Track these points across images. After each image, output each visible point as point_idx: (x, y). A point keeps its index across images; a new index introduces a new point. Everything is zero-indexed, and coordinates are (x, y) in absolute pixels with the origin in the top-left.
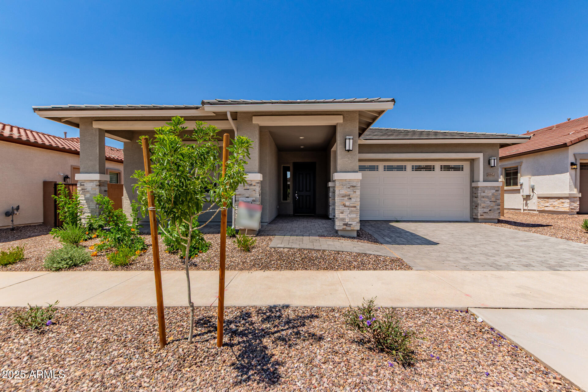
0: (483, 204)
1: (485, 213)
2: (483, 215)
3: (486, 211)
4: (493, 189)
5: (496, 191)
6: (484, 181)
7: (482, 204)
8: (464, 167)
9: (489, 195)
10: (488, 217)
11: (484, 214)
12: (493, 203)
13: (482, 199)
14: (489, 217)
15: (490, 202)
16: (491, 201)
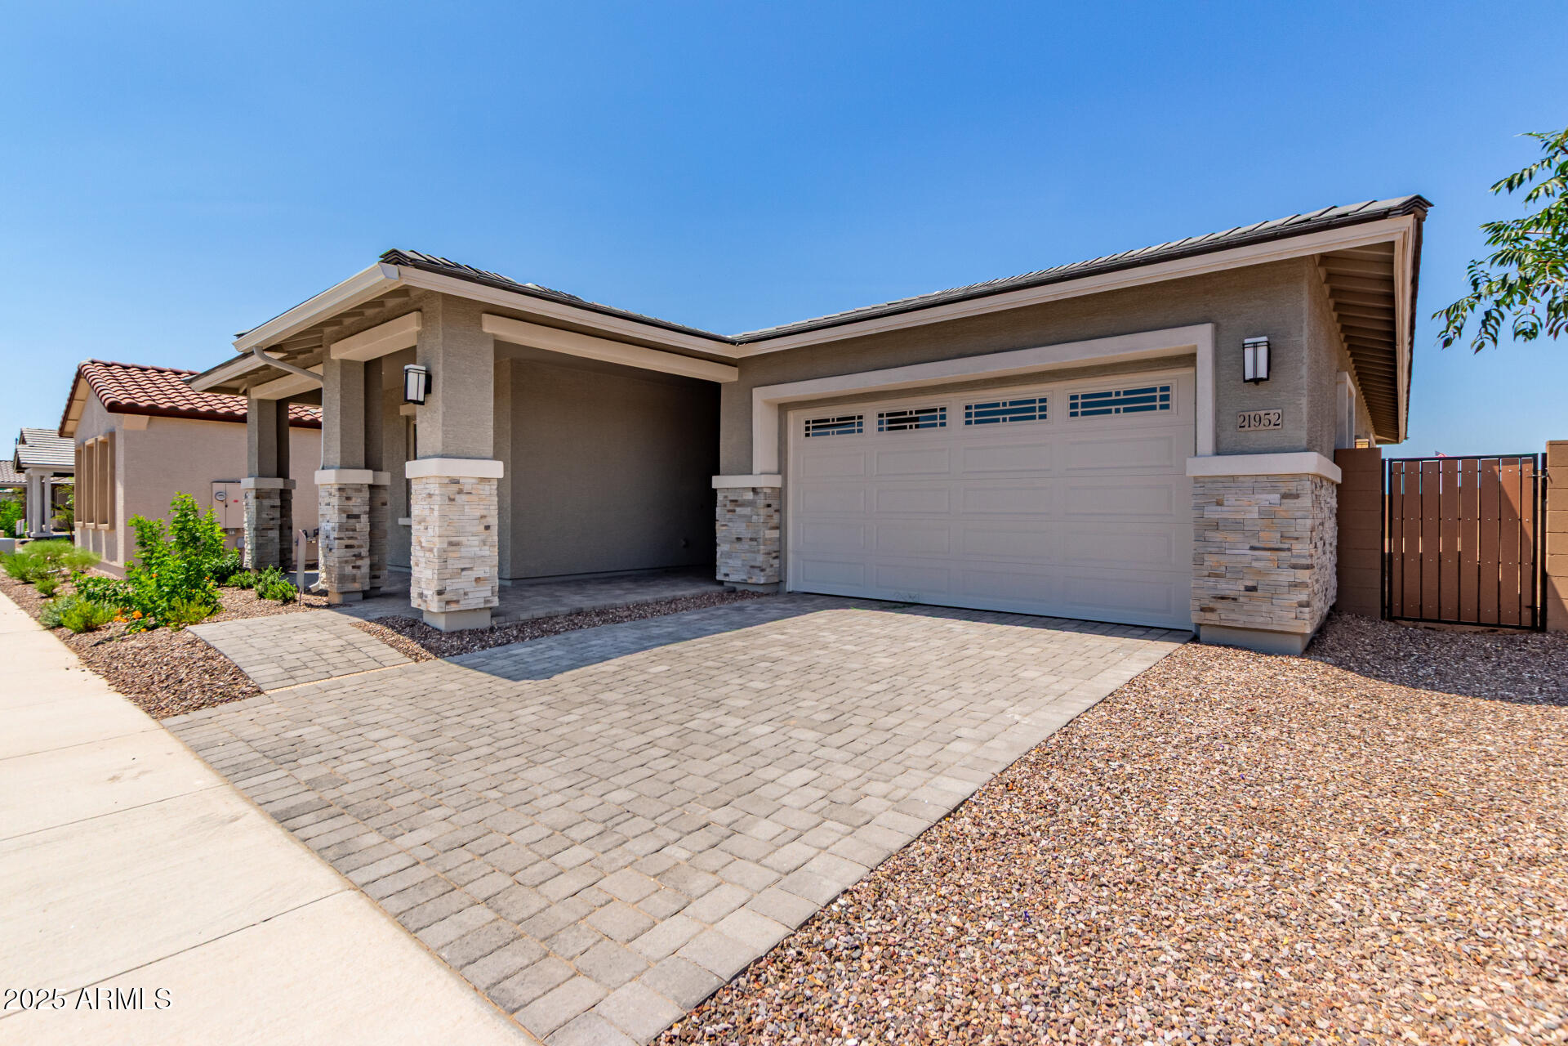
0: (1215, 558)
1: (1223, 598)
2: (1212, 610)
3: (1227, 593)
4: (1264, 490)
5: (1285, 496)
6: (1219, 452)
7: (1207, 557)
8: (1173, 393)
9: (1248, 516)
10: (1240, 620)
11: (1219, 605)
12: (1268, 553)
13: (1209, 534)
14: (1244, 618)
15: (1253, 548)
16: (1257, 545)
